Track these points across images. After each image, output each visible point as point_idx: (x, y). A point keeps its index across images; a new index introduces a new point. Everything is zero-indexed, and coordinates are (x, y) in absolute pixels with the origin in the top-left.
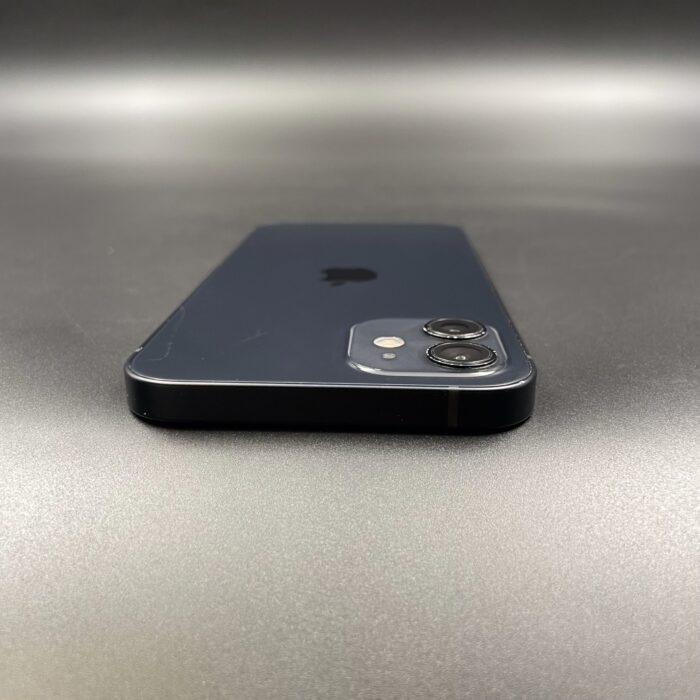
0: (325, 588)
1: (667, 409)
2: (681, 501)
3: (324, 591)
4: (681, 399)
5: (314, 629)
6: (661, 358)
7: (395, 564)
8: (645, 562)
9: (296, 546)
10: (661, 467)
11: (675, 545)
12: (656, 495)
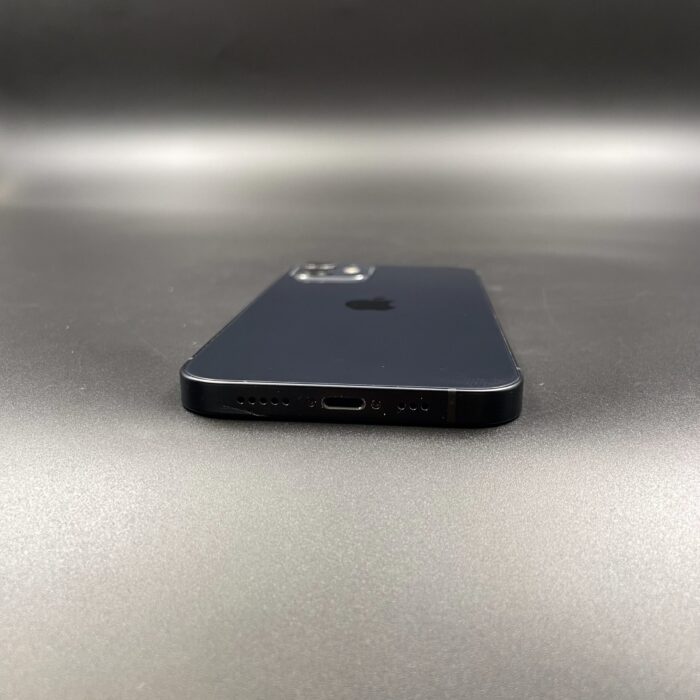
0: (390, 552)
1: (677, 419)
2: (690, 490)
3: (389, 554)
4: (690, 411)
5: (382, 584)
6: (672, 378)
7: (449, 534)
8: (661, 536)
9: (364, 520)
10: (673, 464)
11: (687, 523)
12: (669, 485)
